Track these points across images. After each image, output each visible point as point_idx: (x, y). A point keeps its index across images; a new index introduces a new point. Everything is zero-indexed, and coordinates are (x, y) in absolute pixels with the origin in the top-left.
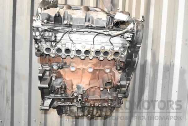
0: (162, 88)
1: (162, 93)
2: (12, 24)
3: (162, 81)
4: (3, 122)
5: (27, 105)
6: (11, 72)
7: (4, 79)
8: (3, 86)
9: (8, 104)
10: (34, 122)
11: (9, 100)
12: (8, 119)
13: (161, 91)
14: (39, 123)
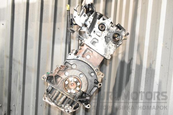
0: (145, 82)
1: (145, 85)
2: (25, 27)
3: (145, 75)
4: (15, 106)
5: (36, 92)
6: (23, 66)
7: (17, 71)
8: (16, 77)
9: (20, 91)
10: (41, 106)
11: (21, 88)
12: (20, 103)
13: (144, 83)
14: (45, 107)
